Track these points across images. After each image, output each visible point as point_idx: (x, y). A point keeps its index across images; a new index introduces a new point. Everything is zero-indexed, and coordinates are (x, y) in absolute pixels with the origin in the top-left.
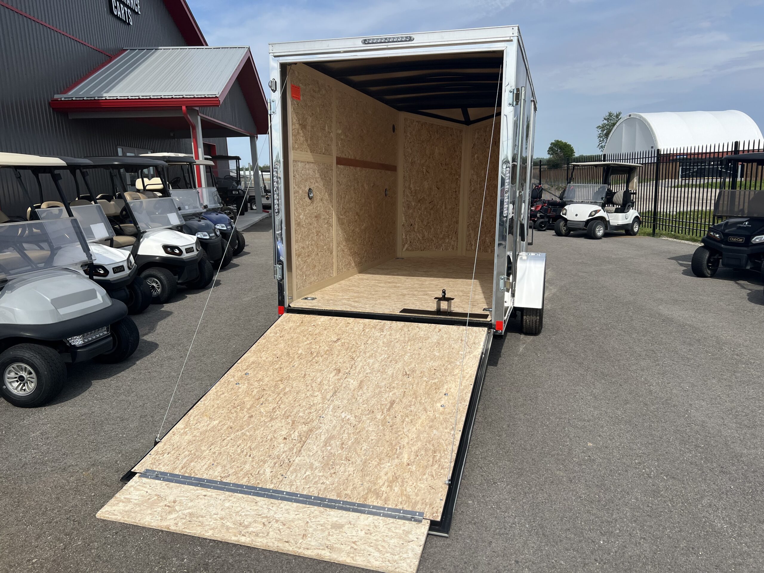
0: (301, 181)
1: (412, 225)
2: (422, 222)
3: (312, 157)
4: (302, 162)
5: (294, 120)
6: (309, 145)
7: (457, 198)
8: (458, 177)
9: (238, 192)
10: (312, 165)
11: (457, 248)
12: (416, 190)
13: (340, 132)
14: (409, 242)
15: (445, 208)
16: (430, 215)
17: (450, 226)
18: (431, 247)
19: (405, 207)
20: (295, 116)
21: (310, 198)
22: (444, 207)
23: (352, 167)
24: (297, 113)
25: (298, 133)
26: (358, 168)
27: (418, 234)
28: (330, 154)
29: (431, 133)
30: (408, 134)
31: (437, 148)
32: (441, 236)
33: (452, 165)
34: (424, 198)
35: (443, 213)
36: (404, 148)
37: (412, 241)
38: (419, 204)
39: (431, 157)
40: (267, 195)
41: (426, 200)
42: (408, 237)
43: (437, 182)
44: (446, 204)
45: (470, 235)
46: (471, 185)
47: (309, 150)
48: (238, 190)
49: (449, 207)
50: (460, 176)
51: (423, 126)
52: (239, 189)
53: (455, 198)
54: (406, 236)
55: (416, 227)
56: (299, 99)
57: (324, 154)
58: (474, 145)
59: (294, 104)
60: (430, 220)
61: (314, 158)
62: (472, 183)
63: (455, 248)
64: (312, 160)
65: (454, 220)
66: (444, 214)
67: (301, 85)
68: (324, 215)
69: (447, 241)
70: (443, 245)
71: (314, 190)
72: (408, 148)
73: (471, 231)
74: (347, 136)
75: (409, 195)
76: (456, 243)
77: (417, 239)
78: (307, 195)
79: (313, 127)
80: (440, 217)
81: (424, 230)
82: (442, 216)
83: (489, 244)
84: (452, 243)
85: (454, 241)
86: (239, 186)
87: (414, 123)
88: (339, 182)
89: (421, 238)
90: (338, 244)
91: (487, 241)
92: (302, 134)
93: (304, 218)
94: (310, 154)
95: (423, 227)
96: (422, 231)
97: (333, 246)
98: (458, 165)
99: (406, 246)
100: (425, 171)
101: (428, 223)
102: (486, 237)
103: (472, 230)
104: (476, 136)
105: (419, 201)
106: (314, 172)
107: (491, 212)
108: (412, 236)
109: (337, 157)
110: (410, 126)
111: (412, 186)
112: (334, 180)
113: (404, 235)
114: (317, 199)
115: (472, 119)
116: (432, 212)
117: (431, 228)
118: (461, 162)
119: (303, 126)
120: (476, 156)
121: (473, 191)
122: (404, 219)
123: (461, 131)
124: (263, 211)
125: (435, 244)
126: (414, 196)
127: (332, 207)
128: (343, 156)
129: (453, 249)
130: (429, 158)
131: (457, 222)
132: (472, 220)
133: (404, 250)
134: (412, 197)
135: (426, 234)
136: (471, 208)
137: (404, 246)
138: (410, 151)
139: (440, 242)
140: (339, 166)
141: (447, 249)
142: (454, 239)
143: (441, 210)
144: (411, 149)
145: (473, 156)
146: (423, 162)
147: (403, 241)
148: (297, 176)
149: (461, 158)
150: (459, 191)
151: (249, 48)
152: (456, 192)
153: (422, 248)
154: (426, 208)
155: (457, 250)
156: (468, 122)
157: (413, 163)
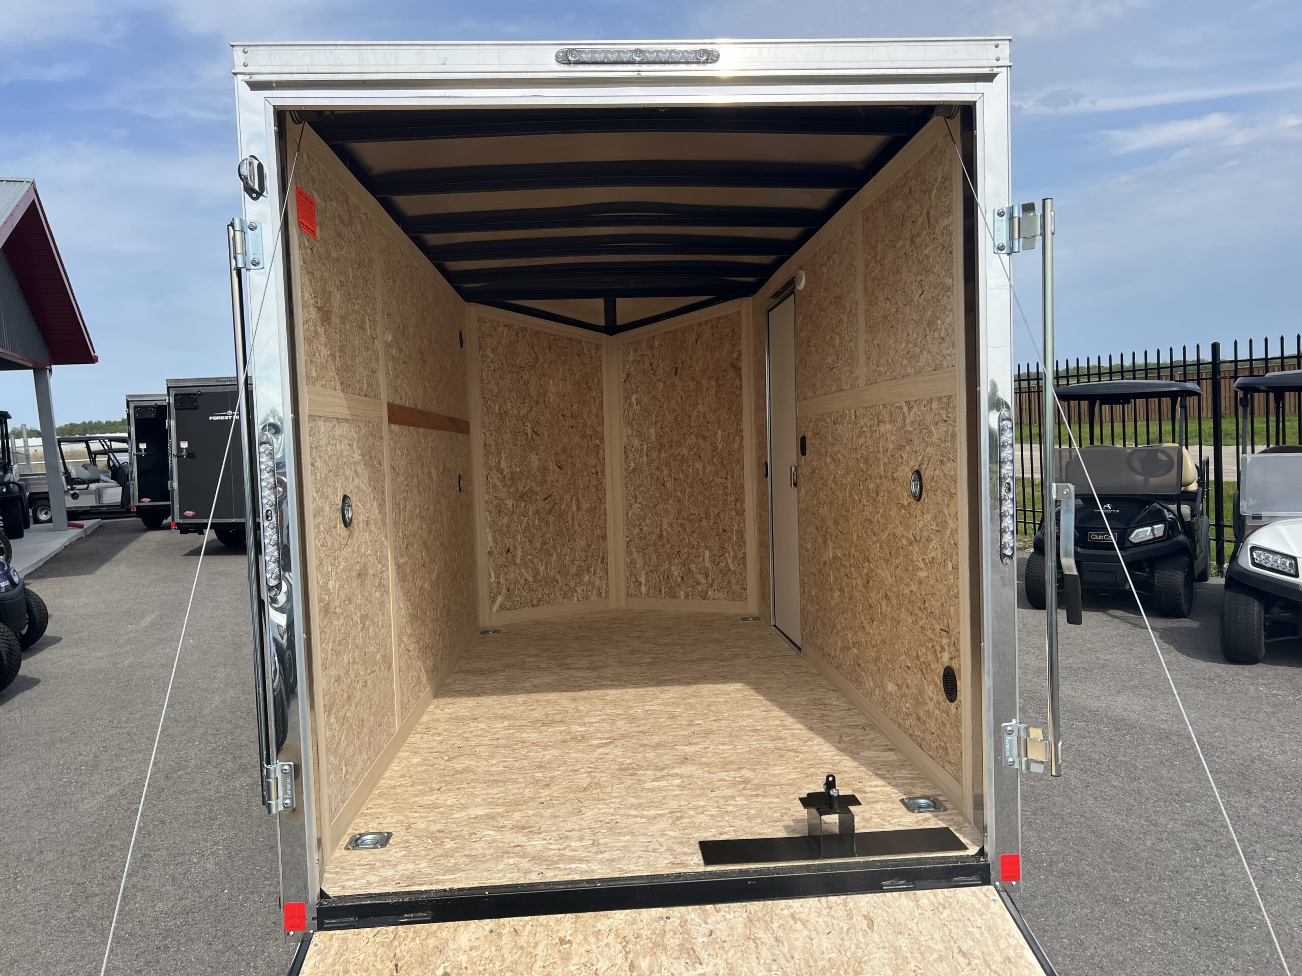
0: (326, 478)
1: (508, 551)
2: (531, 541)
3: (344, 403)
4: (327, 419)
5: (307, 295)
6: (337, 370)
7: (600, 488)
8: (598, 442)
9: (8, 488)
10: (346, 426)
11: (607, 592)
12: (512, 473)
13: (389, 338)
14: (504, 590)
15: (578, 509)
16: (547, 525)
17: (589, 546)
18: (552, 596)
19: (490, 512)
20: (308, 283)
21: (347, 523)
22: (575, 508)
23: (411, 428)
24: (312, 273)
25: (316, 332)
26: (421, 430)
27: (523, 571)
28: (377, 396)
29: (537, 350)
30: (489, 353)
31: (551, 381)
32: (573, 570)
33: (585, 416)
34: (531, 489)
35: (573, 519)
36: (482, 381)
37: (512, 587)
38: (523, 504)
39: (541, 400)
40: (72, 489)
41: (537, 493)
42: (502, 581)
43: (556, 454)
44: (578, 500)
45: (633, 562)
46: (627, 457)
47: (339, 387)
48: (7, 484)
49: (585, 506)
50: (602, 440)
51: (520, 334)
52: (9, 482)
53: (597, 487)
54: (497, 577)
55: (519, 553)
56: (313, 232)
57: (366, 396)
58: (628, 375)
59: (305, 247)
60: (548, 535)
61: (349, 408)
62: (631, 456)
63: (603, 594)
64: (345, 413)
65: (598, 532)
66: (576, 523)
67: (315, 195)
68: (373, 565)
69: (587, 578)
70: (579, 589)
71: (354, 500)
72: (489, 382)
73: (635, 554)
74: (400, 350)
75: (499, 485)
76: (604, 582)
77: (522, 582)
78: (339, 515)
79: (343, 319)
80: (567, 529)
81: (536, 561)
82: (573, 526)
83: (679, 580)
84: (597, 582)
85: (600, 578)
86: (9, 475)
87: (500, 329)
88: (394, 469)
89: (530, 579)
90: (400, 635)
91: (676, 573)
92: (323, 339)
93: (337, 586)
94: (342, 395)
95: (534, 553)
96: (532, 562)
97: (391, 646)
98: (597, 416)
99: (500, 599)
100: (529, 432)
101: (544, 543)
102: (670, 565)
103: (638, 552)
104: (631, 357)
105: (521, 497)
106: (351, 446)
107: (679, 513)
108: (511, 576)
109: (388, 403)
110: (490, 335)
111: (503, 465)
112: (386, 467)
113: (493, 576)
114: (358, 523)
115: (620, 321)
116: (551, 519)
117: (550, 555)
118: (602, 410)
119: (325, 315)
120: (634, 398)
121: (634, 470)
122: (490, 539)
123: (598, 347)
124: (70, 525)
125: (561, 589)
126: (510, 487)
127: (386, 537)
128: (398, 402)
129: (599, 595)
130: (537, 403)
131: (604, 538)
132: (636, 531)
133: (495, 609)
134: (505, 489)
135: (542, 568)
136: (631, 506)
137: (493, 600)
138: (496, 390)
139: (572, 584)
140: (392, 426)
141: (587, 598)
142: (600, 573)
143: (570, 514)
144: (497, 384)
145: (627, 398)
146: (523, 411)
147: (491, 589)
148: (318, 464)
149: (602, 404)
150: (603, 472)
151: (33, 183)
152: (597, 473)
153: (535, 602)
154: (537, 512)
155: (607, 597)
156: (611, 328)
157: (502, 415)
